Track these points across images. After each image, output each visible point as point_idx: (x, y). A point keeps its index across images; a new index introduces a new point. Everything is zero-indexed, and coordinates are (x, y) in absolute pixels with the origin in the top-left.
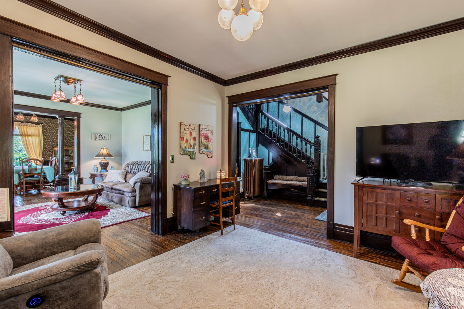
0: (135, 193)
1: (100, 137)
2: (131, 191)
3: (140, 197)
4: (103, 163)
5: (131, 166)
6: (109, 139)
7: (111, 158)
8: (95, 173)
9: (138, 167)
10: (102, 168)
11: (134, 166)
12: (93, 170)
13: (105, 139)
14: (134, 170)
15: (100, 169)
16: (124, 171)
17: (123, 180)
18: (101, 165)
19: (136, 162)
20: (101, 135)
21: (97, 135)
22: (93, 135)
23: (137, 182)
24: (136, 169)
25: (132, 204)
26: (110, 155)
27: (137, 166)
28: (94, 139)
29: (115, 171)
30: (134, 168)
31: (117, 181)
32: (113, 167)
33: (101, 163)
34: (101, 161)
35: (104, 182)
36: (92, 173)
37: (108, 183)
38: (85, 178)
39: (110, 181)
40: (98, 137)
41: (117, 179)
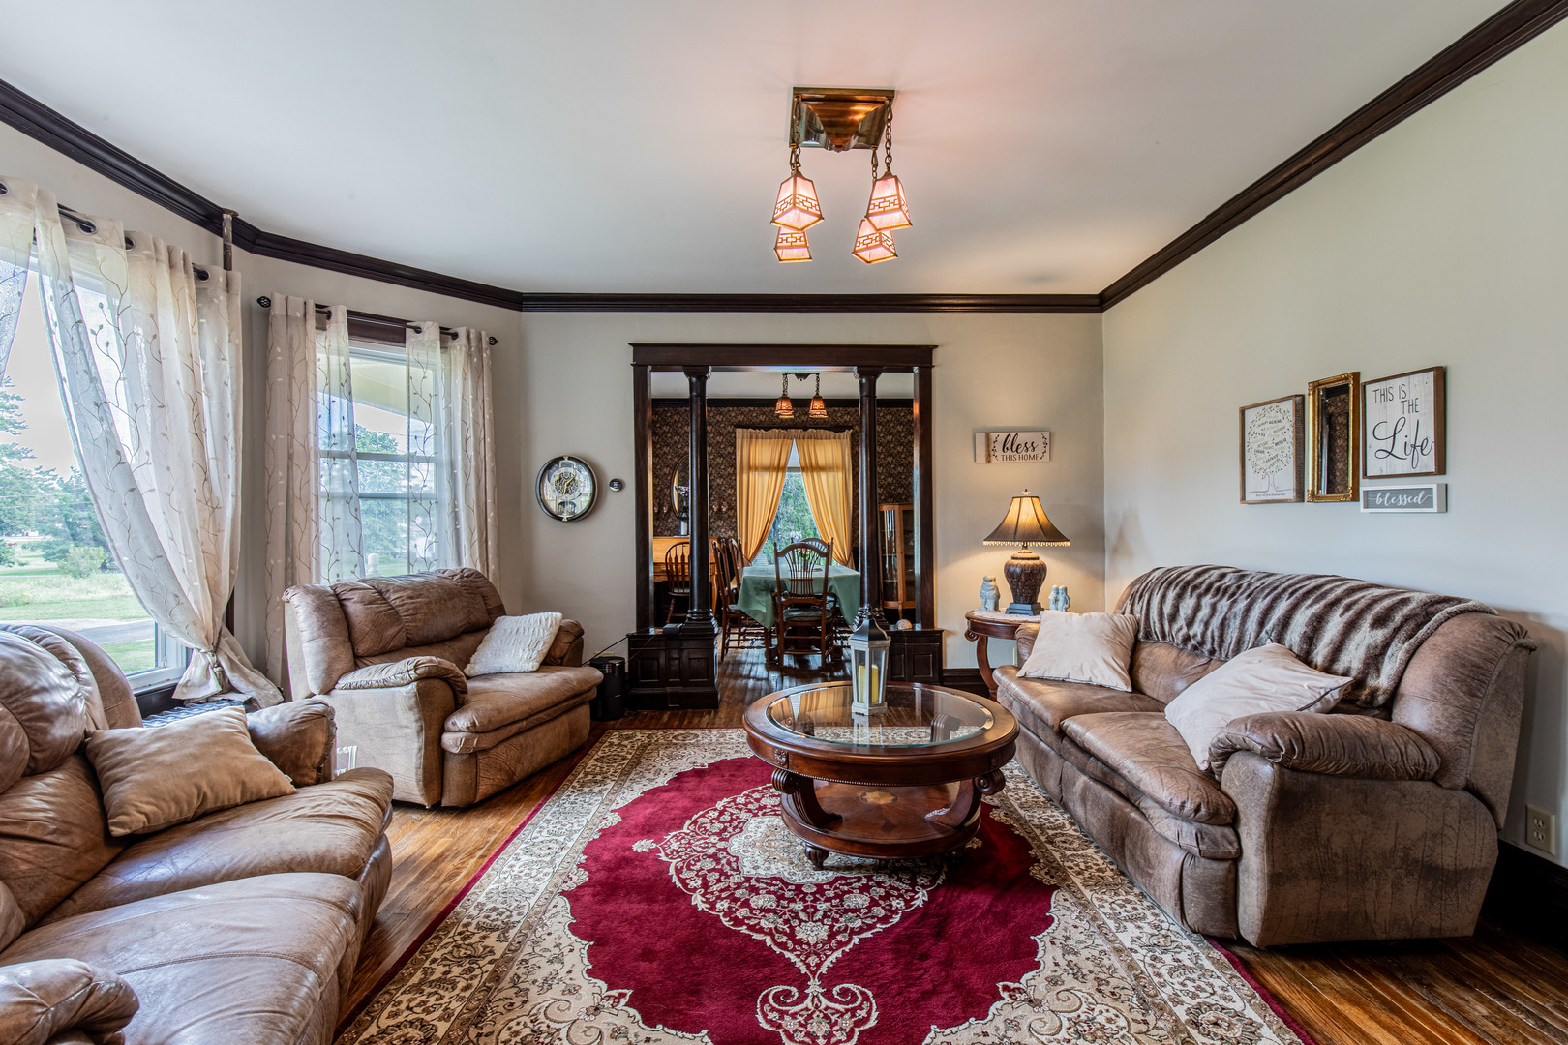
0: (1228, 831)
1: (1009, 445)
2: (1198, 809)
3: (1276, 880)
4: (1018, 570)
5: (1164, 597)
6: (1047, 454)
7: (1056, 544)
8: (986, 614)
9: (1214, 607)
10: (1014, 591)
11: (1188, 603)
12: (981, 601)
13: (1030, 452)
14: (1190, 623)
15: (1007, 597)
16: (1124, 621)
17: (1123, 679)
18: (1010, 574)
19: (1198, 575)
20: (1013, 434)
21: (993, 436)
22: (981, 439)
23: (1248, 750)
24: (1207, 624)
25: (1208, 912)
26: (1049, 534)
27: (1207, 601)
28: (984, 460)
29: (1076, 616)
30: (1189, 612)
31: (1085, 678)
32: (1065, 590)
33: (1012, 569)
34: (1013, 558)
35: (1021, 673)
36: (977, 614)
37: (1039, 686)
38: (950, 633)
39: (1053, 674)
40: (999, 447)
41: (1086, 667)
